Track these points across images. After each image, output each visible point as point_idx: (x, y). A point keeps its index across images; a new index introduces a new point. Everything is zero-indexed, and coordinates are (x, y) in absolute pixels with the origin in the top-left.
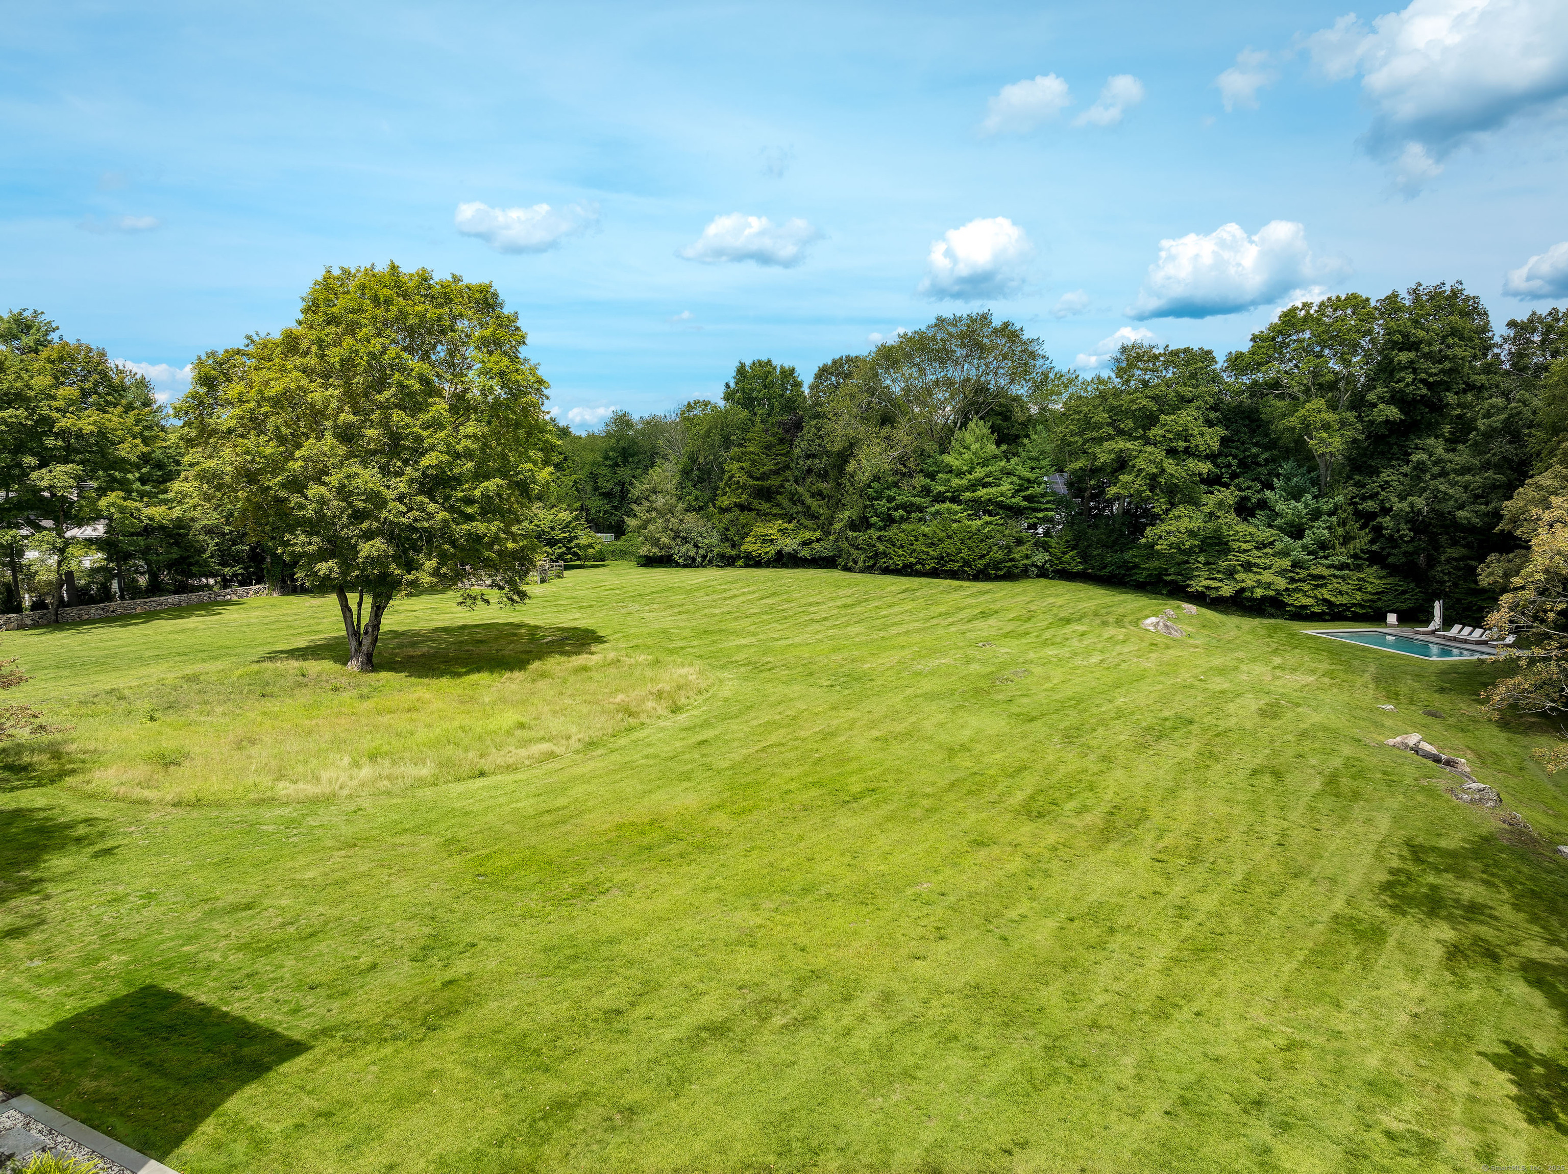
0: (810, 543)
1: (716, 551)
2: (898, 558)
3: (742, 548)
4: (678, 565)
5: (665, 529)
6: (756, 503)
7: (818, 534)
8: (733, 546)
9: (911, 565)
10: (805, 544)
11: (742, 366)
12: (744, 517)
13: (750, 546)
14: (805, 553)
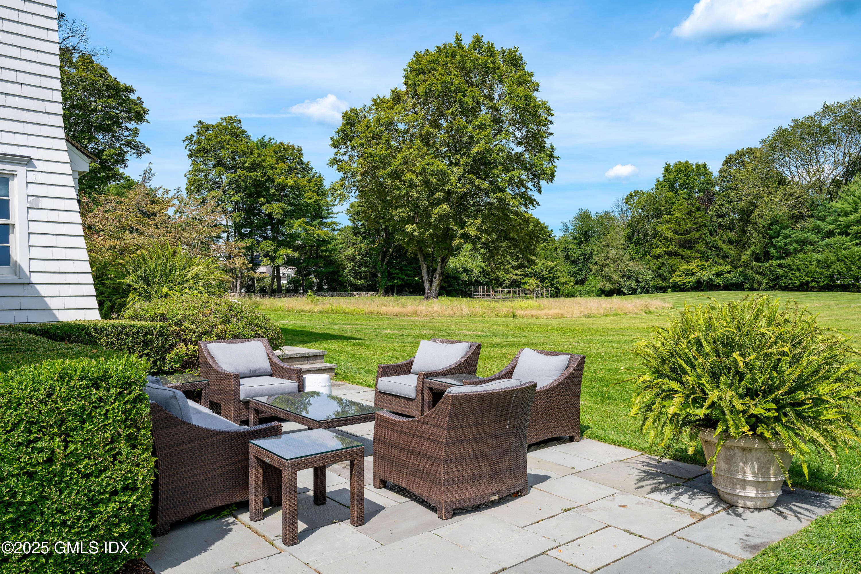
0: (723, 274)
1: (652, 283)
2: (797, 278)
3: (671, 281)
4: (625, 294)
5: (615, 271)
6: (681, 251)
7: (729, 268)
8: (664, 280)
9: (808, 283)
10: (718, 274)
11: (668, 165)
12: (672, 261)
13: (676, 279)
14: (719, 281)
